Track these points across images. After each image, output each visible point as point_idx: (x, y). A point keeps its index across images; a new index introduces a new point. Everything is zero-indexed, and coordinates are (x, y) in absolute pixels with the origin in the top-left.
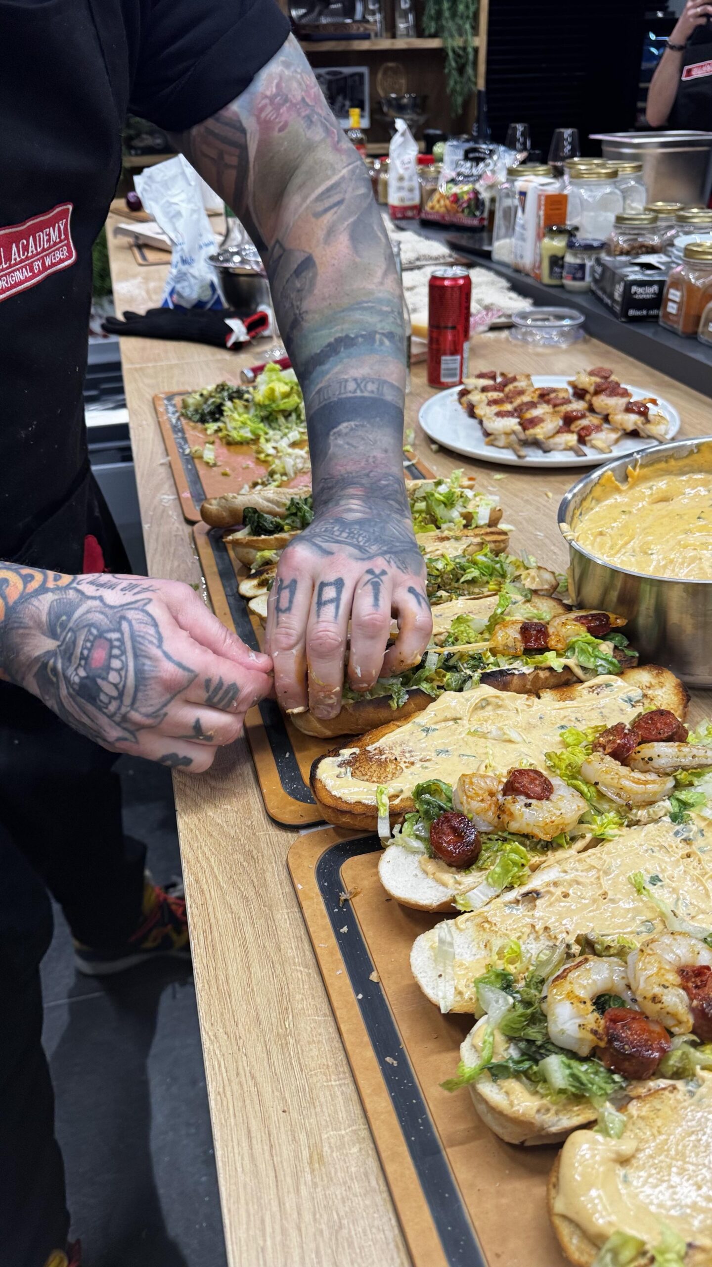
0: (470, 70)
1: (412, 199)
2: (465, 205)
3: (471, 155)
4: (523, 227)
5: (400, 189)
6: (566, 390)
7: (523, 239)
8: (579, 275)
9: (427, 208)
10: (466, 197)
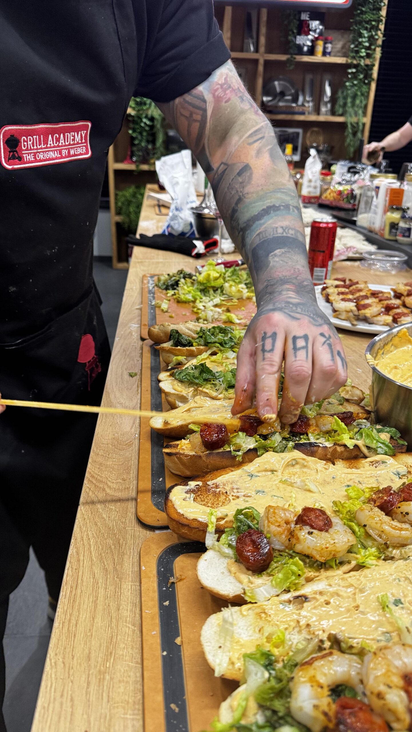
1: (315, 193)
2: (345, 197)
3: (352, 170)
4: (376, 206)
5: (309, 186)
6: (389, 293)
7: (375, 213)
8: (407, 234)
9: (323, 197)
10: (346, 192)
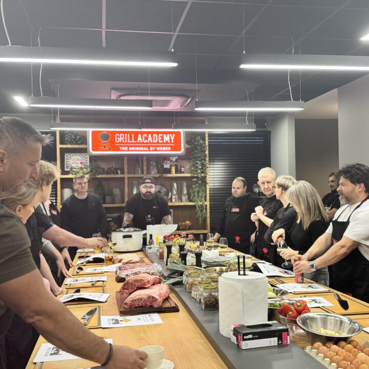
0: (204, 211)
